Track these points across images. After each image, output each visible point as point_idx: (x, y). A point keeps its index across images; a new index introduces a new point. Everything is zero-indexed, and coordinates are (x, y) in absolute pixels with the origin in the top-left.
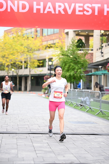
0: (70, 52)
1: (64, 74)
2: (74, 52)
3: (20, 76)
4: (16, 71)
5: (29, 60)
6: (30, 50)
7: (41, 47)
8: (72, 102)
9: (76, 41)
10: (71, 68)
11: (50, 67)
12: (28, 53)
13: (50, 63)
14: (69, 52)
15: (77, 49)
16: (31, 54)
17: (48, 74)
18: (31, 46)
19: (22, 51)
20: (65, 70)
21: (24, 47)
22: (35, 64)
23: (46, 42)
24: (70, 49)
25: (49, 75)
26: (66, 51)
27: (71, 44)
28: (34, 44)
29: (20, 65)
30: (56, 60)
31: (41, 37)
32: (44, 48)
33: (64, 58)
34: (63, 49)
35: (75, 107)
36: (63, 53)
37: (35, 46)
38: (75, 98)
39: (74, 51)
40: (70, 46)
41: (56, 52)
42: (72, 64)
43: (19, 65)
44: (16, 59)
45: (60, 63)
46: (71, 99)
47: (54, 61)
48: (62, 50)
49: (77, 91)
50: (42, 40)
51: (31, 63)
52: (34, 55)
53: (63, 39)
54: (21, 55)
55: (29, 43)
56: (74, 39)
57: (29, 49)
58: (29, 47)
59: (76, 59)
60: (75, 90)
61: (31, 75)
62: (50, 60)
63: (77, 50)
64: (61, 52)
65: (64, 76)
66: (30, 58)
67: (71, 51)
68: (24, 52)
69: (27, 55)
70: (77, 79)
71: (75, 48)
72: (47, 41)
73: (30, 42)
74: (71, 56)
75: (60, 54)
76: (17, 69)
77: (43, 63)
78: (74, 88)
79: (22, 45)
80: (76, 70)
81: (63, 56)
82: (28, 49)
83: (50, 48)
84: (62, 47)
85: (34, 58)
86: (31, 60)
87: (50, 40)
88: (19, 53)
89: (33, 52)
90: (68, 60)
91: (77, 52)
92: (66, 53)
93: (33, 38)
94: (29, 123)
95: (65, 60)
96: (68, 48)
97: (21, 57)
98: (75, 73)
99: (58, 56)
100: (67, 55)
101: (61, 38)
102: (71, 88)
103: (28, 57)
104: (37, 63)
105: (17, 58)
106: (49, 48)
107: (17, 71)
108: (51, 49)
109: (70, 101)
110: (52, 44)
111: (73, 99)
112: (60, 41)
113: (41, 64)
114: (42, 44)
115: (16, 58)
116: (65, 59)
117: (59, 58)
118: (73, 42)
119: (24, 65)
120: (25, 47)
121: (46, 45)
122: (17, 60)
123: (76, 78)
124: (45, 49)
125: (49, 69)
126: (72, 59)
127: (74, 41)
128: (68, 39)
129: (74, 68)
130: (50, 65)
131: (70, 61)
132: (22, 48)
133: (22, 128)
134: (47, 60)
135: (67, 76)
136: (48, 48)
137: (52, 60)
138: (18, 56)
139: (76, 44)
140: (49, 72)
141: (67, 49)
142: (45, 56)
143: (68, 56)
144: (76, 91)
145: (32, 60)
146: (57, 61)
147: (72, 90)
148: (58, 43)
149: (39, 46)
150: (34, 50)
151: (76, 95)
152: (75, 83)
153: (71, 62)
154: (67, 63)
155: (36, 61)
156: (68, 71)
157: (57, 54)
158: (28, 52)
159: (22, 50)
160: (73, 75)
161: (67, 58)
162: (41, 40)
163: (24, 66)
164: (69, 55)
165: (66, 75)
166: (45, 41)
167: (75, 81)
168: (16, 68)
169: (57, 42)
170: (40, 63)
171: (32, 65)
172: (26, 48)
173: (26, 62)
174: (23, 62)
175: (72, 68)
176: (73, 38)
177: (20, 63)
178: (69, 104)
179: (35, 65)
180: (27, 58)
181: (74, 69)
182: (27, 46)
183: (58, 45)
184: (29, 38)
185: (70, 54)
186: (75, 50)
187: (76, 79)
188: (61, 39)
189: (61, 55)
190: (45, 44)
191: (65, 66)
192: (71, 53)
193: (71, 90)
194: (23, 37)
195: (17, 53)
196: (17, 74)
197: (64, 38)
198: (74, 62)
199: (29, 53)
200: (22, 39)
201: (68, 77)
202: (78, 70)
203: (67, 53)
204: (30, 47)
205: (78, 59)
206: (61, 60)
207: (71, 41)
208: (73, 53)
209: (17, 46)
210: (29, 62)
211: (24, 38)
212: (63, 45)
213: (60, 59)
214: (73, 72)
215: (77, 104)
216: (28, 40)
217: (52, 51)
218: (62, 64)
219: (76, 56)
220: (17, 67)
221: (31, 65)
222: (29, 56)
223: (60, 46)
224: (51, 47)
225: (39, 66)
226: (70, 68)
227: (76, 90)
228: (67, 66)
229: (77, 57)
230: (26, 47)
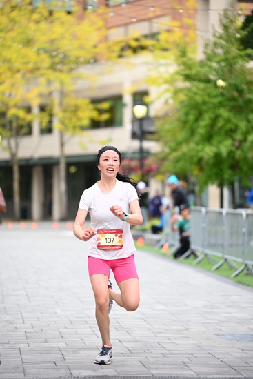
0: (215, 65)
1: (193, 153)
2: (230, 65)
3: (23, 163)
4: (9, 143)
5: (56, 101)
6: (62, 62)
7: (102, 48)
8: (227, 257)
9: (240, 21)
10: (221, 129)
11: (141, 126)
12: (52, 75)
13: (140, 111)
14: (210, 67)
15: (243, 53)
16: (66, 78)
17: (134, 153)
18: (66, 45)
19: (31, 66)
20: (197, 138)
21: (38, 50)
22: (81, 114)
23: (122, 29)
24: (215, 54)
25: (137, 156)
26: (202, 64)
27: (217, 35)
28: (75, 37)
29: (24, 119)
30: (162, 100)
31: (102, 10)
32: (115, 54)
33: (194, 89)
34: (190, 55)
35: (242, 278)
36: (187, 72)
37: (81, 47)
38: (240, 242)
39: (232, 61)
40: (216, 45)
41: (162, 69)
42: (224, 113)
43: (21, 123)
44: (5, 98)
45: (178, 111)
46: (222, 245)
47: (152, 102)
48: (184, 59)
49: (248, 215)
50: (106, 21)
51: (65, 111)
52: (75, 79)
53: (190, 17)
54: (28, 81)
55: (54, 36)
56: (230, 13)
57: (57, 60)
58: (56, 50)
59: (240, 92)
60: (240, 211)
61: (68, 157)
62: (140, 97)
63: (241, 56)
64: (182, 67)
65: (195, 160)
66: (63, 94)
67: (218, 62)
68: (37, 69)
69: (49, 82)
70: (245, 168)
71: (234, 51)
72: (126, 25)
73: (58, 29)
74: (221, 83)
75: (178, 73)
76: (11, 136)
77: (111, 110)
78: (235, 205)
79: (28, 42)
80: (239, 136)
81: (187, 84)
82: (54, 57)
83: (139, 51)
84: (185, 48)
85: (78, 93)
86: (67, 101)
87: (140, 21)
88: (18, 76)
89: (71, 70)
90: (209, 95)
91: (242, 67)
92: (199, 69)
93: (69, 13)
94: (62, 345)
95: (199, 99)
96: (209, 51)
97: (28, 91)
98: (238, 148)
99: (171, 81)
100: (203, 78)
101: (181, 11)
102: (222, 206)
103: (52, 88)
104: (87, 114)
105: (10, 95)
106: (135, 50)
107: (13, 142)
108: (144, 57)
109: (220, 255)
110: (146, 37)
111: (231, 245)
112: (176, 24)
113: (105, 117)
114: (106, 39)
115: (7, 92)
116: (195, 94)
117: (172, 89)
118: (226, 28)
119: (37, 120)
120: (41, 52)
121: (121, 42)
122: (12, 103)
123: (241, 164)
124: (120, 56)
125: (134, 136)
126: (222, 94)
127: (231, 22)
128: (207, 16)
129: (233, 127)
130: (141, 120)
131: (216, 101)
132: (31, 53)
133: (37, 363)
134: (128, 99)
135: (206, 157)
136: (128, 53)
137: (147, 99)
138: (13, 85)
139: (238, 36)
140: (136, 144)
141: (205, 53)
142: (120, 85)
143: (208, 81)
144: (241, 214)
145: (71, 101)
146: (166, 102)
147: (227, 214)
148: (169, 31)
149: (95, 46)
150: (78, 62)
151: (244, 230)
152: (236, 185)
153: (220, 105)
154: (204, 108)
155: (84, 102)
156: (208, 138)
157: (166, 76)
158: (53, 67)
159: (27, 63)
160: (231, 153)
161: (203, 90)
162: (101, 23)
163: (41, 123)
164: (212, 77)
165: (201, 154)
166: (119, 26)
167: (236, 179)
168: (8, 134)
169: (165, 27)
170: (101, 112)
171: (70, 119)
172: (44, 56)
173: (48, 108)
174: (36, 110)
175: (224, 126)
176: (226, 10)
177: (21, 114)
178: (216, 266)
179: (79, 119)
180: (50, 94)
181: (230, 133)
182: (47, 46)
183: (167, 42)
184: (56, 15)
185: (217, 72)
186: (235, 58)
187: (241, 169)
188: (180, 15)
189: (181, 78)
190: (117, 35)
191: (197, 120)
192: (222, 68)
193: (221, 213)
194: (33, 11)
195: (9, 74)
196: (13, 155)
197: (191, 12)
198: (232, 103)
199: (57, 74)
200: (29, 20)
201: (211, 162)
202: (246, 134)
203: (205, 70)
204: (61, 50)
205: (245, 92)
206: (182, 97)
207: (221, 21)
208: (226, 69)
209: (9, 47)
210: (57, 110)
211: (35, 16)
212: (188, 39)
213: (177, 92)
214: (228, 142)
215: (246, 265)
216: (52, 22)
217: (146, 64)
218: (187, 114)
219: (238, 82)
220: (11, 129)
221: (66, 121)
222: (56, 86)
223: (178, 45)
224: (143, 48)
225: (95, 125)
226: (216, 129)
227: (244, 212)
228: (204, 122)
229: (244, 87)
230: (46, 51)
